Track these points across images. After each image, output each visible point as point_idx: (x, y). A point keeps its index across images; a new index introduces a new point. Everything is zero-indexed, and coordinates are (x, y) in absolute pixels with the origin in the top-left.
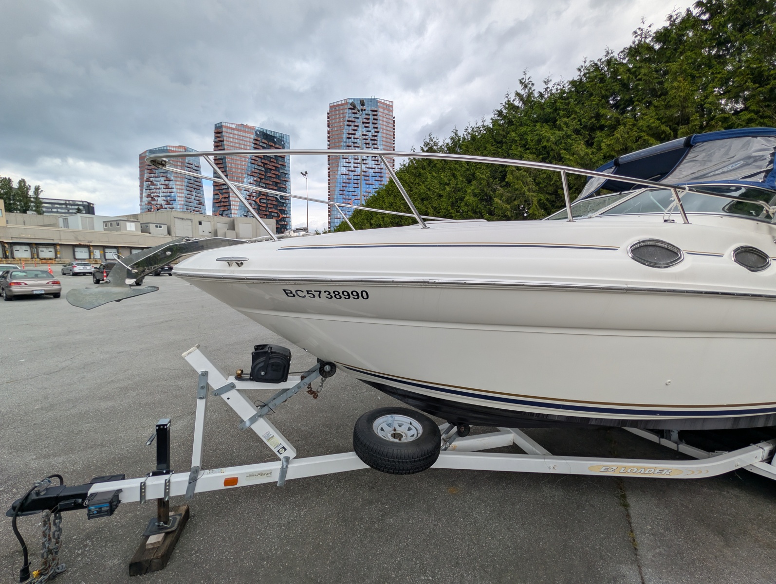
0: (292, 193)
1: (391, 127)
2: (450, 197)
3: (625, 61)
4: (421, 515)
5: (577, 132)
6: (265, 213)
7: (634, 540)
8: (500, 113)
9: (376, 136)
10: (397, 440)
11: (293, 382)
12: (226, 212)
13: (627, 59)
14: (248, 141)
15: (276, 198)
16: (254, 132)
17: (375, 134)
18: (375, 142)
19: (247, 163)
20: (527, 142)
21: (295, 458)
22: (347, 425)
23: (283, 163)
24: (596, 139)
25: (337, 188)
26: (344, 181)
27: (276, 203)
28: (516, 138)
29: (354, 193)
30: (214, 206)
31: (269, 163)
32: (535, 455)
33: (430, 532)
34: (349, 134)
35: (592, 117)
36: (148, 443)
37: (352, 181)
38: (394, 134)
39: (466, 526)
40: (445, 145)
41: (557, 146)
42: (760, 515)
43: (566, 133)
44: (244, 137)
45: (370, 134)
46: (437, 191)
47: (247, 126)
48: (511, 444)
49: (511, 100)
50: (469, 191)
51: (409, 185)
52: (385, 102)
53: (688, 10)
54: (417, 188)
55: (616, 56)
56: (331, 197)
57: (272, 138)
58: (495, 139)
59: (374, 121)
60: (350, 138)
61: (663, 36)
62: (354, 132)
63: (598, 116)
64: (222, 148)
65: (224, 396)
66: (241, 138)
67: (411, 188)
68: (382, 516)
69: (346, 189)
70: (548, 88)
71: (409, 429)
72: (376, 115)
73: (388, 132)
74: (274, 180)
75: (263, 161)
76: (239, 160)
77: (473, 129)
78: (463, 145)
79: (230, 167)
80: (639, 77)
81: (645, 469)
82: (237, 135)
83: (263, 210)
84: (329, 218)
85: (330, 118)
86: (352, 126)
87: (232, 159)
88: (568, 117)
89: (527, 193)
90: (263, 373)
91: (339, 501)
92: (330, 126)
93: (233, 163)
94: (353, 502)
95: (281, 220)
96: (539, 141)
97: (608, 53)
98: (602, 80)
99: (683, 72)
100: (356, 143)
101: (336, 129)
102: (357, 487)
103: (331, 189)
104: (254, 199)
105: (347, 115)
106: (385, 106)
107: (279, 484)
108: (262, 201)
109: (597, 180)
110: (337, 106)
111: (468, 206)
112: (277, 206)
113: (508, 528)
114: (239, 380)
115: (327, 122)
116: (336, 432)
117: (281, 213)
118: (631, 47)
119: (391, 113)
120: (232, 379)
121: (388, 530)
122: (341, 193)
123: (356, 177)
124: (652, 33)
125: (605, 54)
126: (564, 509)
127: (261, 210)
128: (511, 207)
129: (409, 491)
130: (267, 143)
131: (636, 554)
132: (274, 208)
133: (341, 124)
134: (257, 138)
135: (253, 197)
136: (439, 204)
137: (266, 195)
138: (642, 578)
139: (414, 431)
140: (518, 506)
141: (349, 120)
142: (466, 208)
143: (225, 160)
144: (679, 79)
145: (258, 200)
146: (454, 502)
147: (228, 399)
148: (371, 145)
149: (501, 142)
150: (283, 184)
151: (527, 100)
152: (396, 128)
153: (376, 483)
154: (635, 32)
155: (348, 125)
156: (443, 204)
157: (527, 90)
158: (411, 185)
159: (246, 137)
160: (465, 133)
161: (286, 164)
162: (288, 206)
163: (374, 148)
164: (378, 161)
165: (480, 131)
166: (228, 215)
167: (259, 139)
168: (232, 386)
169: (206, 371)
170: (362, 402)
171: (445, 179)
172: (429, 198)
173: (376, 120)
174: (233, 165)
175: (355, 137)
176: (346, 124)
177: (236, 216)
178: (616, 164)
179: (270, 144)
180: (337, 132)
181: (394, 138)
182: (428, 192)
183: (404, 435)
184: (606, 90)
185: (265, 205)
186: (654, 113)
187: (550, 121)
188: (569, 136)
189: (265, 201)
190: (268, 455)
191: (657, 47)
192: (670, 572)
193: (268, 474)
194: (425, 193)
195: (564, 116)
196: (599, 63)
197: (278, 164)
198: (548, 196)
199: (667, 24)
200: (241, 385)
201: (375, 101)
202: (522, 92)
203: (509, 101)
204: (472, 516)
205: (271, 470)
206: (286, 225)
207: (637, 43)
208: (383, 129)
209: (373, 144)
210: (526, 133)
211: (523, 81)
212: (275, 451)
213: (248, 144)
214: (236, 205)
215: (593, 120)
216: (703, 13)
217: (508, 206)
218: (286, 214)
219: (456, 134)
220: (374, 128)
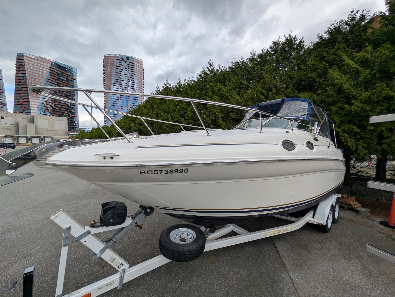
0: (79, 102)
1: (141, 73)
2: (180, 112)
3: (248, 63)
4: (198, 279)
5: (233, 88)
6: (58, 113)
7: (283, 262)
8: (200, 75)
9: (133, 76)
10: (183, 243)
11: (128, 221)
12: (25, 111)
13: (249, 62)
14: (45, 68)
15: (67, 104)
16: (50, 62)
17: (133, 75)
18: (133, 79)
19: (44, 82)
20: (214, 90)
21: (129, 268)
22: (144, 240)
23: (72, 84)
24: (241, 92)
25: (110, 102)
26: (115, 98)
27: (68, 108)
28: (209, 88)
29: (120, 105)
30: (15, 107)
31: (62, 83)
32: (243, 234)
33: (205, 287)
34: (117, 73)
35: (239, 83)
36: (12, 290)
37: (119, 98)
38: (143, 77)
39: (220, 278)
40: (175, 86)
41: (227, 93)
42: (314, 238)
43: (230, 89)
44: (42, 65)
45: (130, 74)
46: (173, 108)
47: (44, 59)
48: (231, 231)
49: (205, 70)
50: (189, 110)
51: (157, 104)
52: (138, 59)
53: (267, 49)
54: (161, 106)
55: (245, 61)
56: (106, 106)
57: (64, 68)
58: (199, 87)
59: (132, 68)
60: (118, 75)
61: (260, 56)
62: (120, 72)
63: (241, 83)
64: (23, 70)
65: (82, 241)
66: (40, 65)
67: (158, 105)
68: (179, 287)
69: (116, 103)
70: (220, 68)
71: (188, 235)
72: (133, 65)
73: (140, 75)
74: (66, 93)
75: (57, 81)
76: (37, 79)
77: (188, 80)
78: (184, 87)
79: (30, 82)
80: (255, 70)
81: (282, 230)
82: (36, 63)
83: (57, 112)
84: (105, 118)
85: (105, 63)
86: (119, 69)
87: (31, 77)
88: (230, 82)
89: (216, 113)
90: (112, 221)
91: (152, 286)
92: (105, 67)
93: (33, 80)
94: (160, 284)
95: (71, 118)
96: (219, 90)
97: (242, 59)
98: (241, 69)
99: (269, 71)
100: (121, 78)
101: (109, 69)
102: (160, 274)
103: (106, 102)
104: (49, 104)
105: (116, 62)
106: (138, 62)
107: (119, 288)
108: (56, 105)
109: (251, 111)
110: (109, 57)
111: (189, 117)
112: (68, 109)
113: (238, 273)
114: (93, 228)
115: (103, 65)
116: (139, 245)
117: (71, 114)
118: (250, 58)
119: (141, 66)
120: (88, 228)
121: (184, 293)
122: (113, 104)
123: (121, 97)
124: (257, 54)
125: (241, 59)
126: (256, 256)
127: (55, 111)
128: (210, 119)
129: (188, 268)
130: (60, 71)
131: (285, 267)
132: (66, 111)
133: (112, 67)
134: (52, 67)
135: (49, 103)
136: (174, 115)
137: (60, 102)
138: (290, 277)
139: (191, 236)
140: (238, 260)
141: (117, 65)
142: (188, 118)
143: (26, 77)
144: (268, 74)
145: (53, 105)
146: (211, 267)
147: (85, 241)
148: (130, 80)
149: (202, 89)
150: (72, 96)
151: (212, 71)
152: (144, 73)
153: (170, 269)
154: (251, 53)
155: (116, 68)
156: (176, 115)
157: (211, 67)
158: (158, 104)
159: (43, 65)
160: (185, 82)
161: (75, 85)
162: (76, 109)
163: (132, 82)
164: (134, 89)
165: (192, 82)
166: (28, 113)
167: (54, 68)
168: (89, 233)
169: (69, 226)
170: (149, 224)
171: (176, 103)
172: (168, 112)
173: (133, 68)
174: (33, 82)
175: (121, 75)
176: (115, 67)
177: (35, 114)
178: (258, 106)
179: (62, 71)
180: (110, 71)
181: (143, 78)
182: (168, 109)
183: (186, 239)
184: (243, 73)
185: (59, 108)
186: (261, 86)
187: (223, 82)
188: (231, 90)
189: (59, 106)
190: (97, 271)
191: (259, 60)
192: (297, 271)
193: (111, 284)
194: (166, 109)
195: (228, 81)
196: (239, 62)
197: (69, 84)
198: (224, 115)
199: (261, 52)
200: (94, 231)
201: (132, 58)
202: (210, 68)
203: (204, 71)
204: (221, 271)
205: (114, 280)
206: (75, 121)
207: (252, 57)
208: (137, 73)
209: (131, 80)
210: (213, 86)
211: (210, 63)
212: (116, 268)
213: (45, 69)
214: (35, 107)
215: (239, 84)
216: (272, 51)
217: (209, 119)
218: (75, 115)
219: (180, 82)
220: (132, 72)
